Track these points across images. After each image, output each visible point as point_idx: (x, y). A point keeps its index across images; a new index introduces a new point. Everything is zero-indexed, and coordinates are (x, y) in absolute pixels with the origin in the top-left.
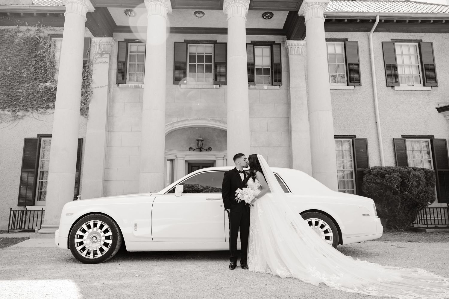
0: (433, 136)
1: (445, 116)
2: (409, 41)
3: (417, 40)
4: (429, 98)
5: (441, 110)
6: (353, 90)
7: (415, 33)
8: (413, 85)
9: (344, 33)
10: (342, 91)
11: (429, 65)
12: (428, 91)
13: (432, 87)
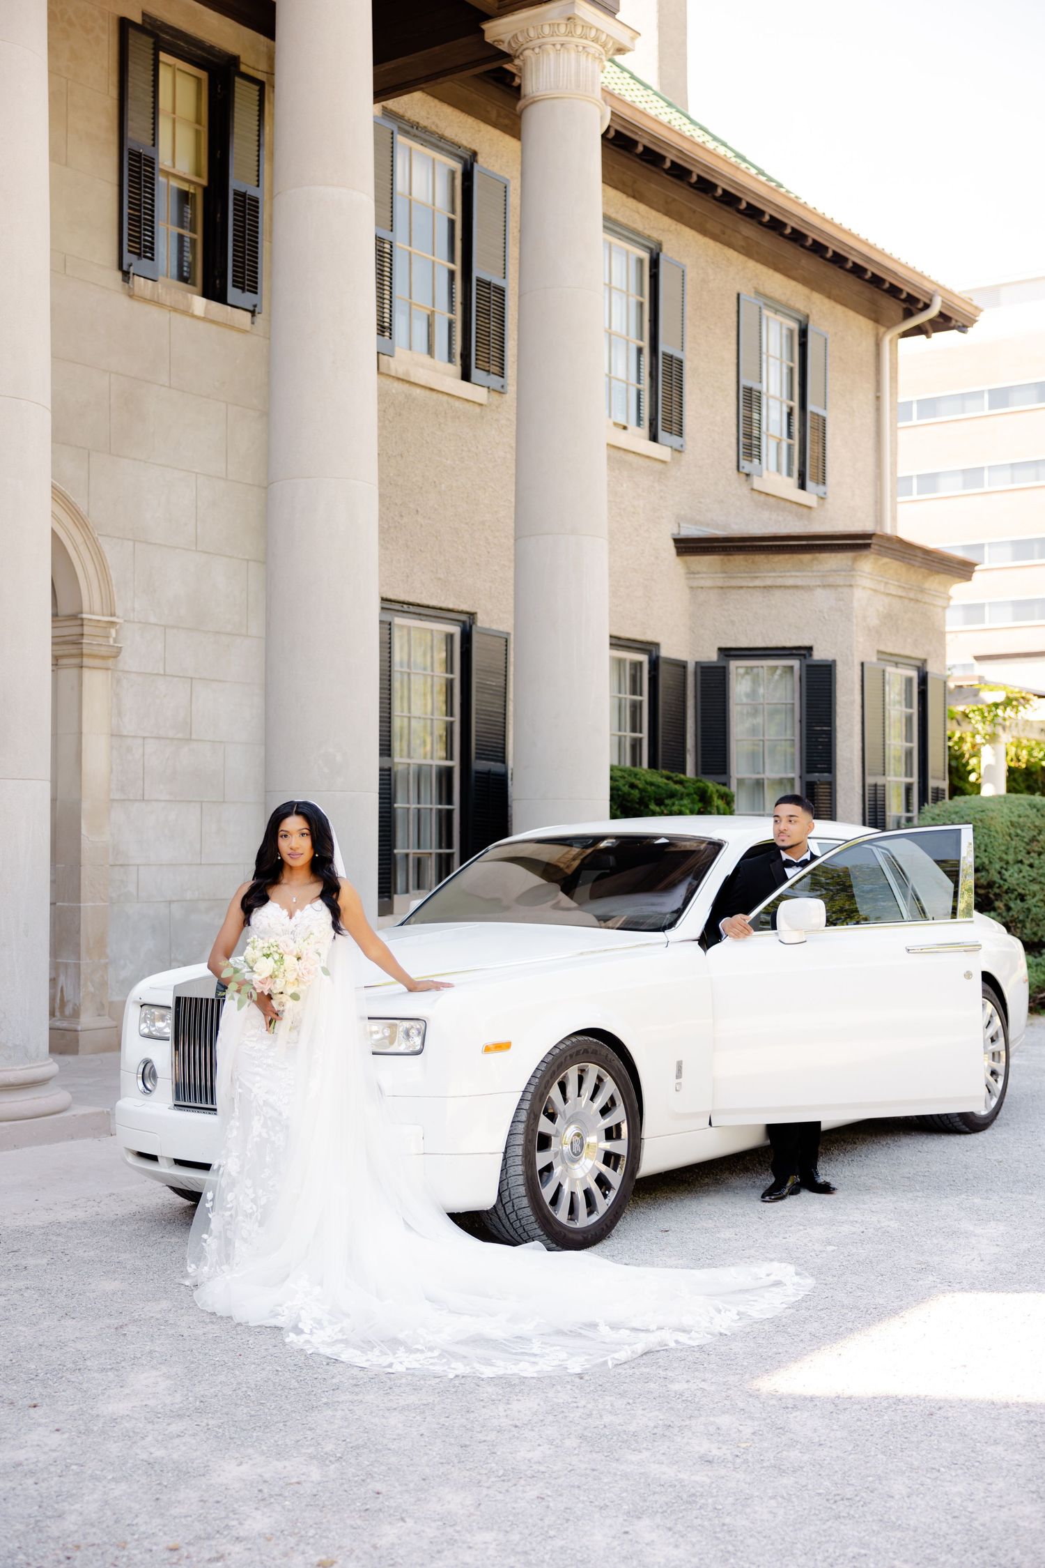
0: (657, 645)
1: (690, 573)
2: (631, 236)
3: (649, 238)
4: (661, 491)
5: (687, 546)
6: (481, 405)
7: (651, 207)
8: (625, 428)
9: (470, 121)
10: (451, 400)
11: (671, 357)
12: (659, 466)
13: (671, 447)
